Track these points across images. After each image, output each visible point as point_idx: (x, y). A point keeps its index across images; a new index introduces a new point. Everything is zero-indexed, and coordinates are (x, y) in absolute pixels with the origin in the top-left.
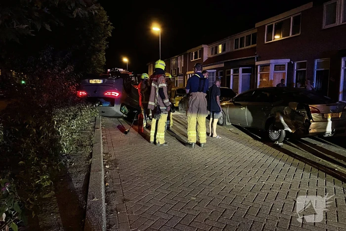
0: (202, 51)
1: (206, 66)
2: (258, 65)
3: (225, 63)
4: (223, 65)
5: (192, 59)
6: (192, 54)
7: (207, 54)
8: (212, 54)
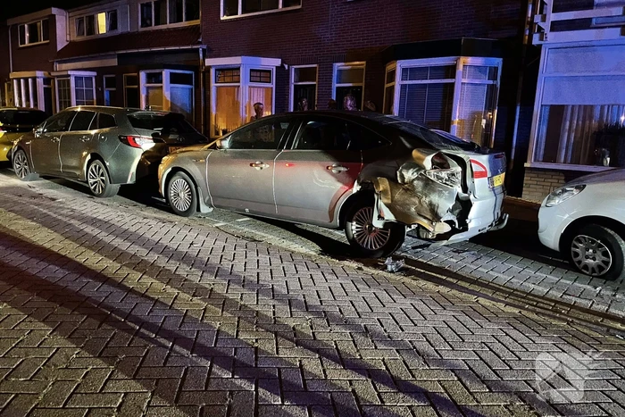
0: (50, 24)
1: (65, 62)
2: (210, 67)
3: (120, 57)
4: (114, 62)
5: (23, 42)
6: (23, 28)
7: (65, 31)
8: (80, 33)
